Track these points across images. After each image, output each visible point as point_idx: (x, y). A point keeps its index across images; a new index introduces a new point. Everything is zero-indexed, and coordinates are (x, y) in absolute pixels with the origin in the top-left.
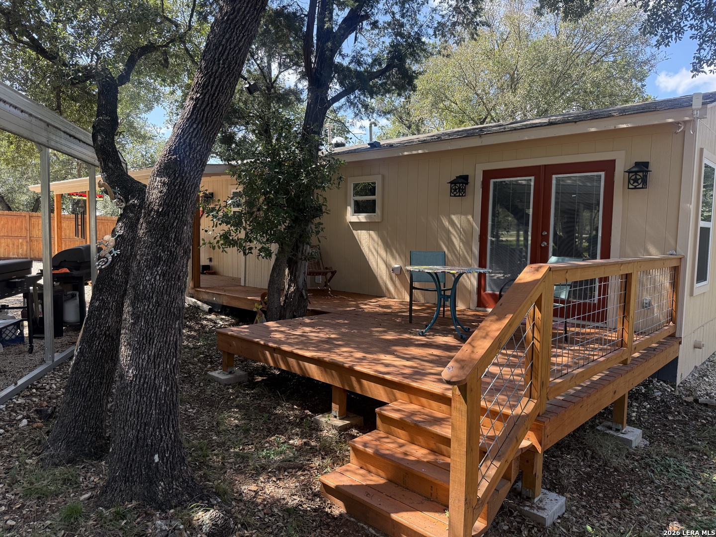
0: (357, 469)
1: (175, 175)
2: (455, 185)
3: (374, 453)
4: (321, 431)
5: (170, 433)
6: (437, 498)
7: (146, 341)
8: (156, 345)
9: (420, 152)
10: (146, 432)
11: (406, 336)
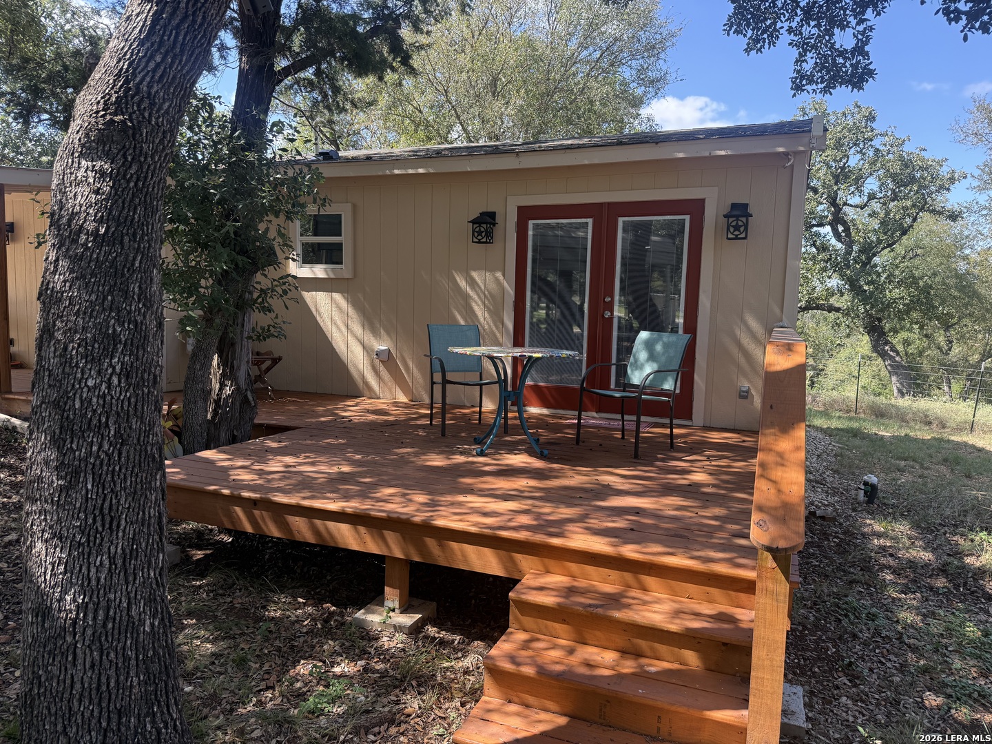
0: (503, 704)
1: (124, 156)
2: (480, 226)
3: (538, 673)
4: (377, 639)
5: (172, 719)
6: (670, 734)
7: (103, 525)
8: (124, 531)
9: (421, 171)
10: (123, 729)
11: (460, 459)
